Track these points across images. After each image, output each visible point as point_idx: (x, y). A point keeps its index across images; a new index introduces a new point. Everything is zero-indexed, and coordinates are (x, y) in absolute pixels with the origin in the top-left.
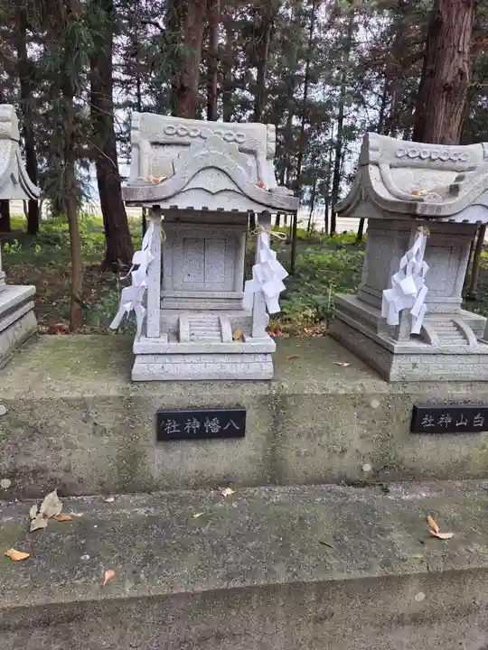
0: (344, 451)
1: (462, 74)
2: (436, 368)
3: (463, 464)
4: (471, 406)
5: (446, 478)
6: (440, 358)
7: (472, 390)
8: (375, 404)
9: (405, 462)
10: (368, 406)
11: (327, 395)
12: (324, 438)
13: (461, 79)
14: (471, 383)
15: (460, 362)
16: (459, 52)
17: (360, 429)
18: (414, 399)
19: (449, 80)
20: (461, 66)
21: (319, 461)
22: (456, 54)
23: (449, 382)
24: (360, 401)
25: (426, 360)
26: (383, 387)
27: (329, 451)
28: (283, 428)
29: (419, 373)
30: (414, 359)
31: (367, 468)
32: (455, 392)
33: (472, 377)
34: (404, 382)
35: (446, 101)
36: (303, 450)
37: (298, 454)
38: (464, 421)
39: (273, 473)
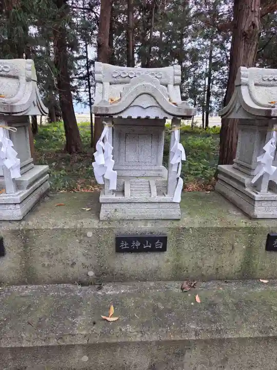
0: (74, 264)
1: (254, 25)
2: (131, 211)
3: (156, 272)
4: (155, 235)
5: (145, 280)
6: (132, 206)
7: (155, 225)
8: (90, 234)
9: (116, 270)
10: (85, 236)
11: (56, 230)
12: (59, 255)
13: (254, 28)
14: (156, 220)
15: (146, 207)
16: (252, 11)
17: (83, 250)
18: (115, 231)
19: (246, 29)
20: (253, 20)
21: (58, 270)
22: (250, 12)
23: (141, 220)
24: (79, 233)
25: (123, 206)
26: (95, 224)
27: (64, 264)
28: (31, 250)
29: (119, 215)
30: (116, 206)
31: (91, 273)
32: (143, 226)
33: (156, 217)
34: (109, 220)
35: (245, 43)
36: (46, 264)
37: (44, 265)
38: (149, 245)
39: (28, 277)
